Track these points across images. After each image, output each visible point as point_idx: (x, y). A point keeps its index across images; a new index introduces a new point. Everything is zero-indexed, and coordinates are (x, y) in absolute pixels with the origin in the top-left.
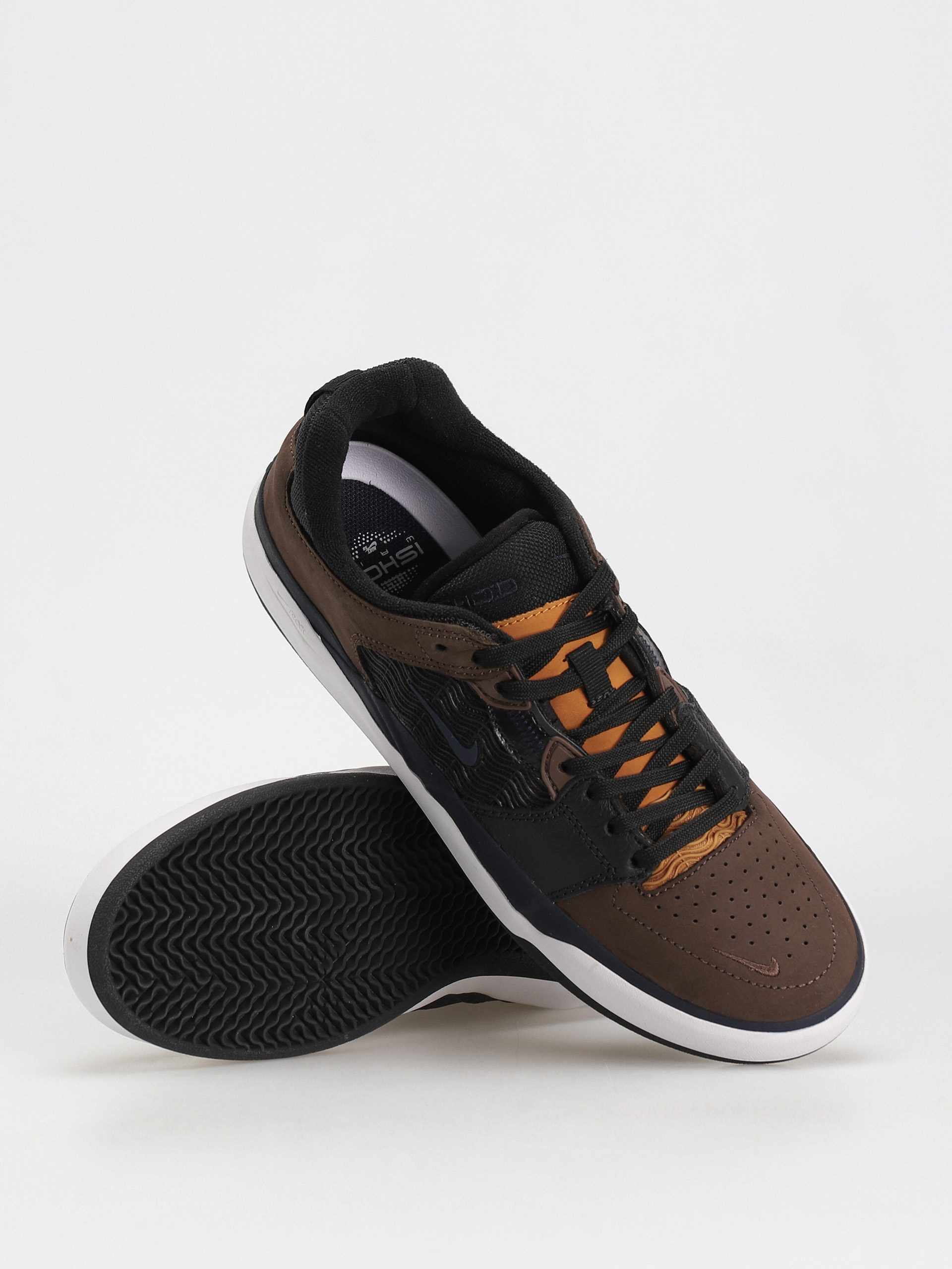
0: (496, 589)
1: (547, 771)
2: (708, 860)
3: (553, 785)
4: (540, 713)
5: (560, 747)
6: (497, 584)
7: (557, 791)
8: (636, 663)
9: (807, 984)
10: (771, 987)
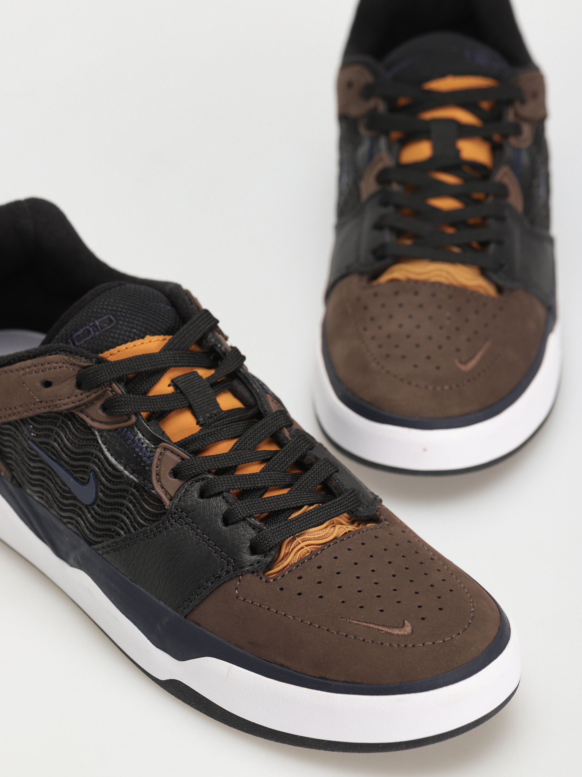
0: (95, 326)
1: (159, 481)
2: (330, 546)
3: (167, 493)
4: (146, 425)
5: (168, 453)
6: (96, 321)
7: (171, 500)
8: (246, 394)
9: (444, 641)
10: (406, 646)
